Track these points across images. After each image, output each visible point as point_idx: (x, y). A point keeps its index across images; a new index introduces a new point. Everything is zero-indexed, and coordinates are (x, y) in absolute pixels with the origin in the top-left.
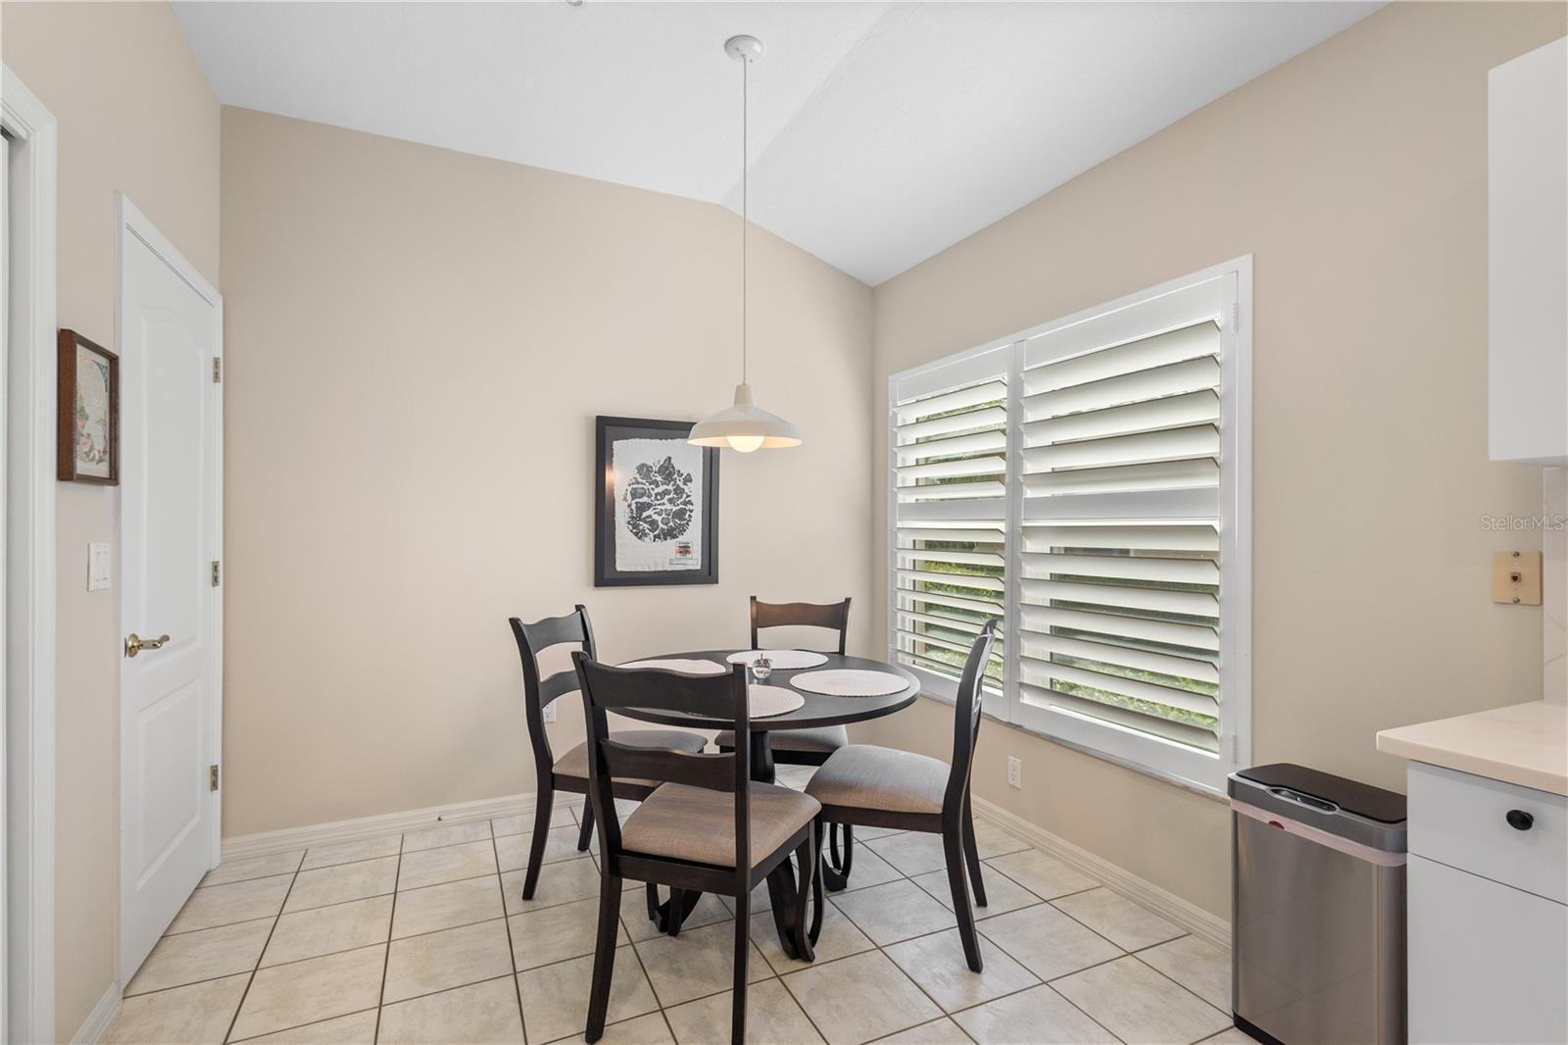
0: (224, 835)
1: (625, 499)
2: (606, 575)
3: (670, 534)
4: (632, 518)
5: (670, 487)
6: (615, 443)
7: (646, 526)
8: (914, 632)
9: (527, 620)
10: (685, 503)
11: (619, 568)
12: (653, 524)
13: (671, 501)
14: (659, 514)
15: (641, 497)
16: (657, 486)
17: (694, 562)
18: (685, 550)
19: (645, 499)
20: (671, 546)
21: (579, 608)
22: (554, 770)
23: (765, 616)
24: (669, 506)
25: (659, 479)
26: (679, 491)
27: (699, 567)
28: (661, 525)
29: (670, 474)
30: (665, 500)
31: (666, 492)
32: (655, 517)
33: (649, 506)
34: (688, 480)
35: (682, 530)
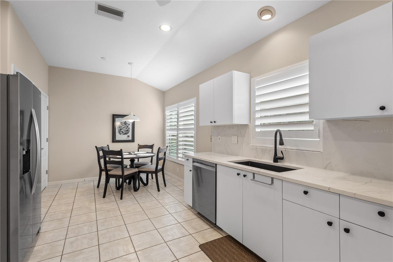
0: (48, 182)
1: (118, 128)
2: (114, 140)
3: (126, 134)
4: (119, 131)
5: (126, 126)
6: (116, 119)
7: (121, 132)
8: (169, 150)
9: (98, 146)
10: (128, 129)
11: (116, 139)
12: (123, 132)
13: (126, 128)
14: (124, 130)
15: (121, 127)
16: (123, 126)
17: (130, 138)
18: (128, 136)
19: (121, 128)
20: (126, 136)
21: (108, 145)
22: (102, 169)
23: (141, 147)
24: (126, 129)
25: (124, 124)
26: (127, 127)
27: (131, 139)
28: (124, 132)
29: (126, 124)
30: (125, 128)
31: (125, 127)
32: (123, 131)
33: (122, 129)
34: (129, 125)
35: (128, 133)
